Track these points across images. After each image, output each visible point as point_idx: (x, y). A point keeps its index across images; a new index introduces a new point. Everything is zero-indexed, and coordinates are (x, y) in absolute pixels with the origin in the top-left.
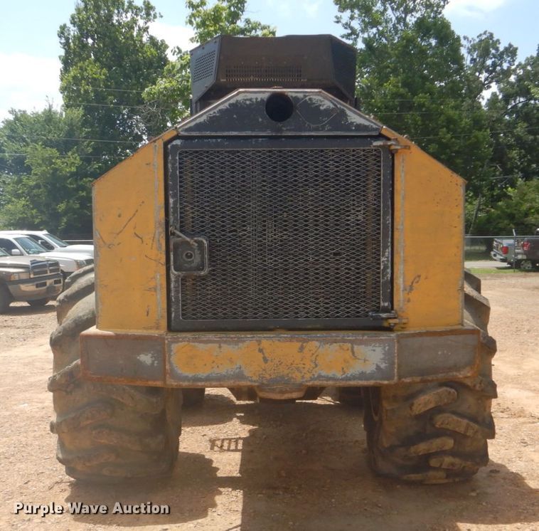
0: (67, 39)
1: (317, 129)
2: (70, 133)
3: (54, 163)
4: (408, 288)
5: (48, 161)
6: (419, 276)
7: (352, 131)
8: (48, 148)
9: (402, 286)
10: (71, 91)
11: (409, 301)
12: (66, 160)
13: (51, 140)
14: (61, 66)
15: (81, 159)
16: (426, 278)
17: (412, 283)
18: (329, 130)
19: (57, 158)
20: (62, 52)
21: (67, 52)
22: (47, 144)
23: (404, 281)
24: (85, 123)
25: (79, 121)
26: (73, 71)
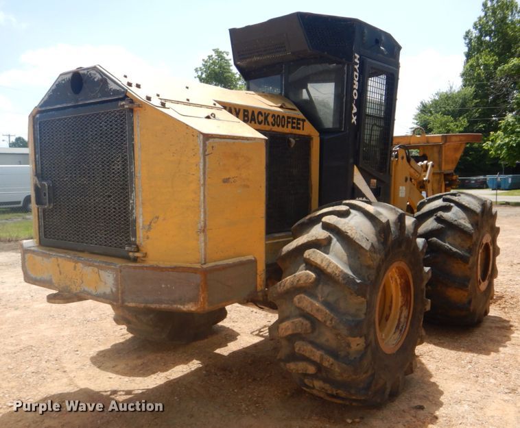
0: (471, 40)
1: (94, 98)
2: (463, 105)
3: (448, 126)
4: (147, 228)
5: (444, 125)
6: (157, 218)
7: (111, 96)
8: (445, 116)
9: (141, 225)
10: (468, 76)
11: (148, 238)
12: (457, 123)
13: (448, 111)
14: (465, 58)
15: (468, 122)
16: (164, 219)
17: (151, 223)
18: (100, 97)
19: (452, 122)
20: (466, 49)
21: (470, 50)
22: (444, 114)
23: (143, 221)
24: (476, 96)
25: (472, 95)
26: (471, 62)
